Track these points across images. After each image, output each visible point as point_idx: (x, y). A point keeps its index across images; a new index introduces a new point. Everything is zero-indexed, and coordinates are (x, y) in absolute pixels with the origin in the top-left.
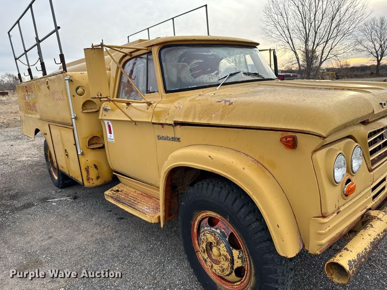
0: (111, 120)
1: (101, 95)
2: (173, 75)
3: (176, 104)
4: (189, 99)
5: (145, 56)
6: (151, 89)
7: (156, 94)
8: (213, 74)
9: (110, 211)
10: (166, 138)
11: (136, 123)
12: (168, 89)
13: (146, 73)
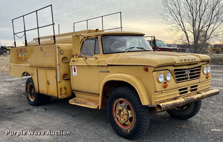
0: (76, 66)
1: (77, 54)
2: (107, 47)
3: (108, 58)
4: (114, 56)
5: (95, 39)
6: (96, 52)
7: (99, 54)
8: (123, 47)
9: (68, 114)
10: (104, 72)
11: (90, 66)
12: (104, 53)
13: (94, 45)
